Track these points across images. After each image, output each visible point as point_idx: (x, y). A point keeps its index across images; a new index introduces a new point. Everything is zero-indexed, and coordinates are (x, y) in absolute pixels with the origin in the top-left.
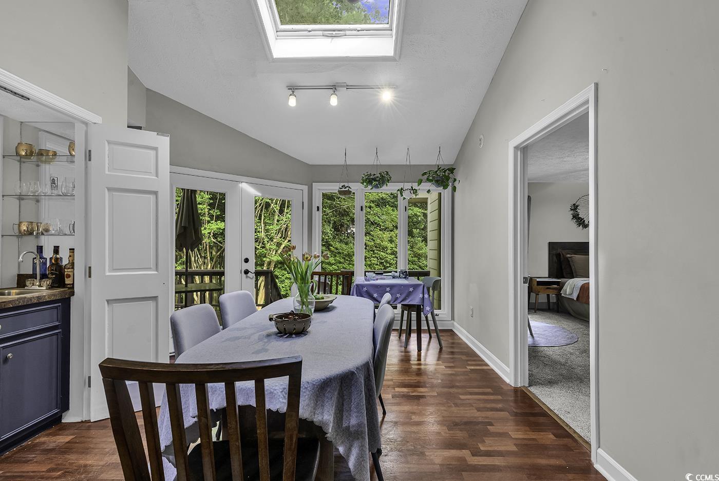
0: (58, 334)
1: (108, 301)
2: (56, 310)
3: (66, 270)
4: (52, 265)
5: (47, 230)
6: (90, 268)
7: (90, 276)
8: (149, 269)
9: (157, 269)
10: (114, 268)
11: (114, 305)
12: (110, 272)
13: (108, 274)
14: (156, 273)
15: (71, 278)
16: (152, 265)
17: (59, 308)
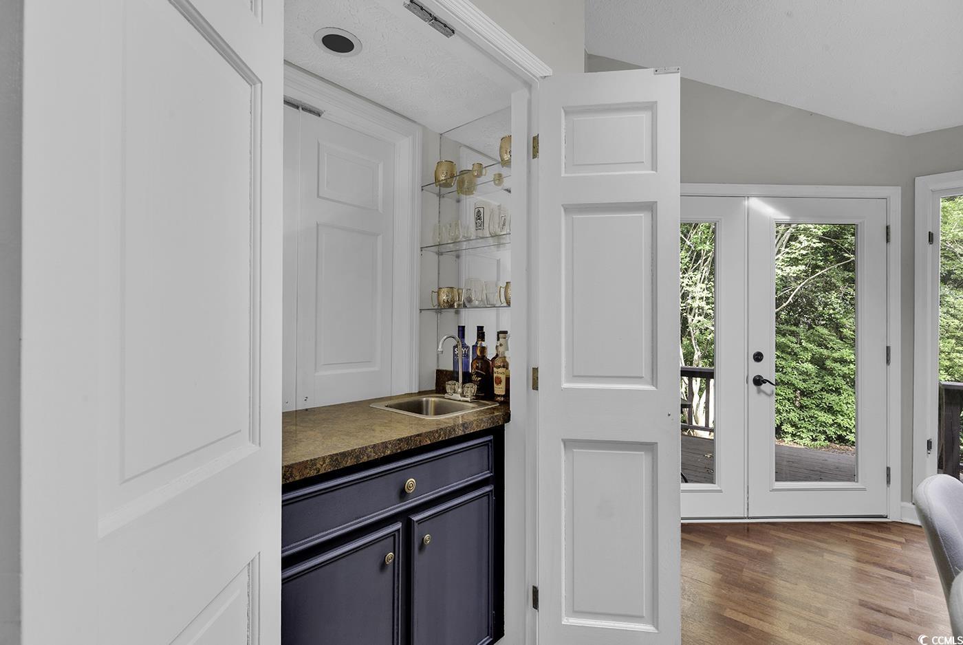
0: (488, 495)
1: (565, 442)
2: (486, 447)
3: (495, 370)
4: (476, 359)
5: (470, 300)
6: (535, 370)
7: (535, 387)
8: (637, 378)
9: (654, 380)
10: (575, 374)
11: (575, 450)
12: (568, 381)
13: (565, 385)
14: (653, 388)
15: (503, 385)
16: (645, 372)
17: (490, 444)
